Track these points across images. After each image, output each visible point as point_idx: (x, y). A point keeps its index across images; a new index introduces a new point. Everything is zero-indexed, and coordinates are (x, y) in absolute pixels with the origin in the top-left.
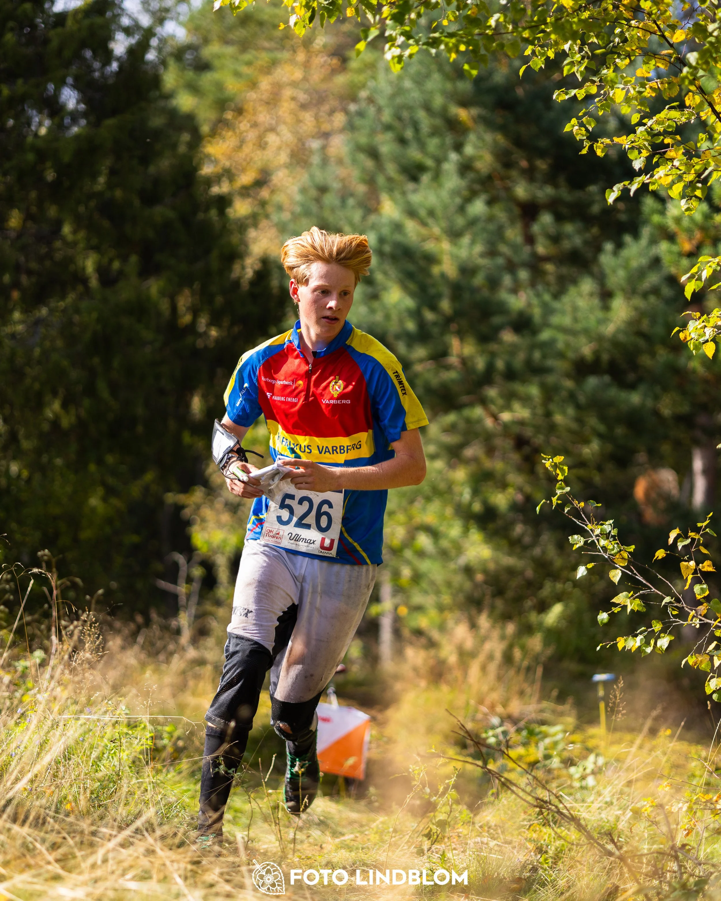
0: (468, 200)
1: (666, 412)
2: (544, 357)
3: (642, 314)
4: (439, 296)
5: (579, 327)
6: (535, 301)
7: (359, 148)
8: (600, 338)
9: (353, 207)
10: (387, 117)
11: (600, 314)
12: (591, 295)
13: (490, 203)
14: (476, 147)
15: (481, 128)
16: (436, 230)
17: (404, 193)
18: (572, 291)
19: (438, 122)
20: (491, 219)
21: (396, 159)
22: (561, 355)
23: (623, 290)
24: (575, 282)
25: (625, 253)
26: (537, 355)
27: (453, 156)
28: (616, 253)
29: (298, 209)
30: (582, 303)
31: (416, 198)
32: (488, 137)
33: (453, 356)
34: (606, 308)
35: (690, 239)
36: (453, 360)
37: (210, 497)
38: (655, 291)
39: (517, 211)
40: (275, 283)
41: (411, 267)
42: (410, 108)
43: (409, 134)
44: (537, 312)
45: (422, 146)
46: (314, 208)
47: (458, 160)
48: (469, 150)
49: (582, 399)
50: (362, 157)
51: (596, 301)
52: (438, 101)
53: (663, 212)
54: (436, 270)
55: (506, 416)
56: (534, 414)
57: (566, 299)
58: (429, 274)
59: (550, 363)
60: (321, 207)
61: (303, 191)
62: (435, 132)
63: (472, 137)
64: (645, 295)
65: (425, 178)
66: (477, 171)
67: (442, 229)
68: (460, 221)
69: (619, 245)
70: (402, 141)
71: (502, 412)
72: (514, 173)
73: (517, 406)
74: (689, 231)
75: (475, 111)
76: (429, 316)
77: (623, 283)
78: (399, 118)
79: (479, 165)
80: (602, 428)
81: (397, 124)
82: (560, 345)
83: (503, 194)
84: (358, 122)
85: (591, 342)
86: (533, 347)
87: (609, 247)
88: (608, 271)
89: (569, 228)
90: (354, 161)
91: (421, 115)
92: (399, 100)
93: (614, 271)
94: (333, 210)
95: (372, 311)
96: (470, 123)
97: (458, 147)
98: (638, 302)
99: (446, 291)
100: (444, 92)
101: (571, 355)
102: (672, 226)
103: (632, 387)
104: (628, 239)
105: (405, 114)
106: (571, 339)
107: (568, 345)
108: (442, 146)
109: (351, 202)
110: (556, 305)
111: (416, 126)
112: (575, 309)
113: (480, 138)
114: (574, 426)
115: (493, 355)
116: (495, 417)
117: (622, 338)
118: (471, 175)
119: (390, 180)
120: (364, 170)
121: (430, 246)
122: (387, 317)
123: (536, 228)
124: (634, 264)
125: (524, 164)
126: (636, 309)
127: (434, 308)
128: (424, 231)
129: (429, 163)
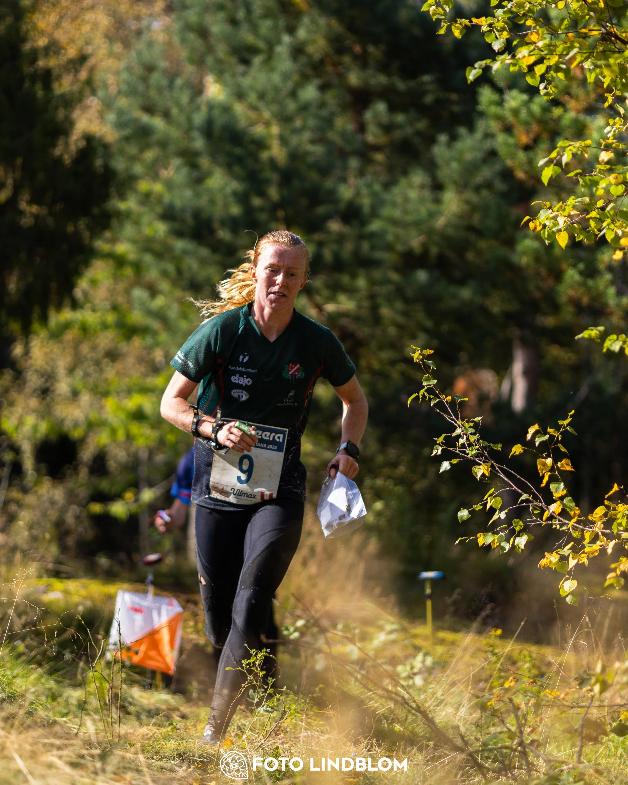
0: (300, 85)
1: (496, 310)
2: (373, 248)
3: (473, 208)
4: (267, 182)
5: (410, 218)
6: (365, 191)
7: (189, 27)
8: (430, 232)
9: (181, 88)
11: (433, 207)
12: (422, 187)
13: (323, 88)
14: (309, 32)
15: (315, 12)
16: (267, 115)
17: (234, 75)
18: (403, 182)
19: (272, 3)
20: (322, 105)
21: (227, 40)
22: (390, 247)
23: (455, 183)
24: (405, 173)
25: (459, 145)
26: (365, 246)
27: (286, 39)
28: (450, 145)
29: (124, 87)
30: (413, 194)
31: (246, 82)
32: (322, 21)
34: (438, 201)
35: (528, 132)
37: (18, 381)
38: (488, 185)
39: (348, 98)
40: (99, 162)
41: (238, 151)
43: (241, 14)
44: (366, 202)
45: (254, 27)
46: (141, 88)
47: (291, 43)
48: (302, 33)
49: (410, 293)
50: (192, 36)
51: (427, 194)
53: (500, 103)
54: (265, 155)
55: (330, 307)
56: (360, 307)
57: (396, 191)
58: (257, 160)
59: (379, 255)
60: (148, 87)
61: (130, 69)
62: (268, 14)
63: (306, 20)
64: (477, 189)
65: (257, 60)
66: (310, 56)
67: (272, 114)
68: (291, 106)
69: (454, 138)
70: (234, 22)
71: (327, 303)
72: (347, 59)
73: (342, 298)
74: (526, 124)
76: (257, 202)
77: (456, 176)
79: (311, 49)
80: (429, 323)
81: (229, 4)
82: (390, 238)
83: (335, 80)
85: (420, 235)
86: (361, 237)
87: (443, 138)
88: (440, 162)
89: (400, 118)
90: (183, 40)
93: (448, 163)
94: (160, 90)
95: (197, 195)
96: (304, 6)
97: (291, 30)
98: (470, 195)
99: (275, 177)
101: (400, 247)
102: (510, 118)
103: (462, 282)
104: (462, 131)
106: (400, 231)
107: (397, 237)
108: (275, 28)
109: (179, 82)
110: (387, 196)
111: (248, 7)
112: (406, 200)
113: (313, 21)
114: (401, 319)
115: (320, 244)
116: (319, 308)
117: (450, 231)
118: (303, 59)
119: (219, 61)
120: (193, 50)
121: (258, 130)
122: (212, 202)
123: (368, 115)
124: (469, 157)
125: (358, 49)
126: (467, 202)
127: (262, 194)
128: (252, 115)
129: (261, 45)
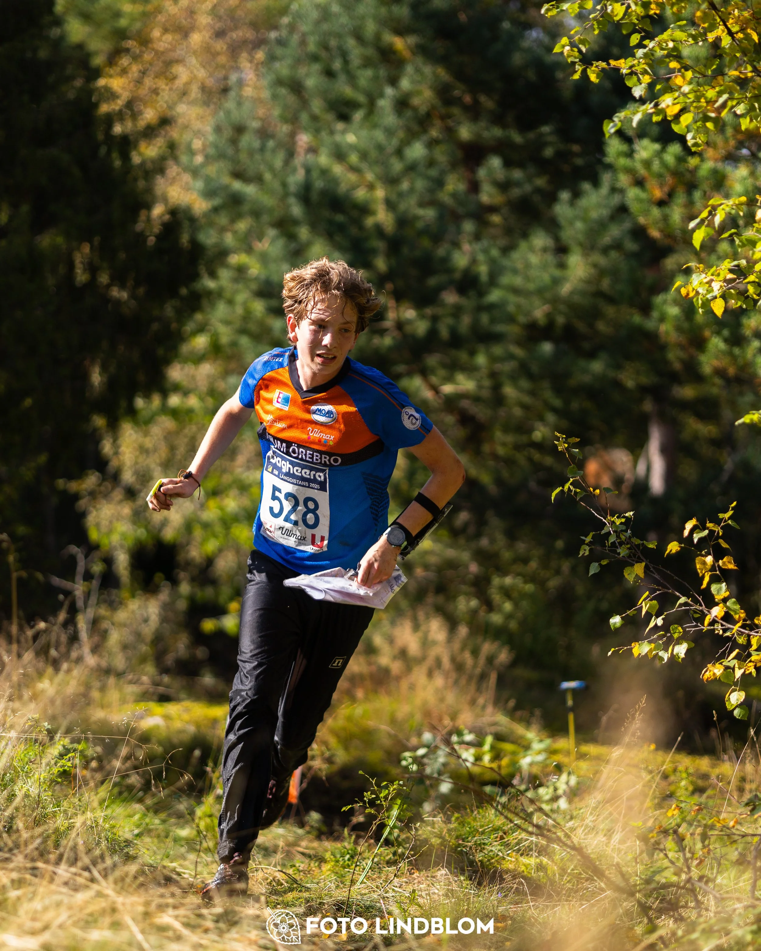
0: (406, 142)
1: (630, 384)
2: (493, 321)
3: (602, 272)
4: (374, 252)
5: (531, 286)
6: (481, 257)
7: (279, 82)
8: (555, 301)
9: (274, 151)
10: (312, 47)
11: (557, 273)
12: (545, 250)
13: (431, 144)
14: (413, 82)
15: (419, 60)
16: (370, 176)
17: (332, 134)
18: (523, 245)
19: (370, 52)
20: (431, 163)
21: (324, 94)
22: (511, 319)
23: (581, 245)
24: (525, 235)
25: (583, 202)
26: (485, 319)
27: (389, 91)
28: (572, 203)
29: (211, 151)
30: (534, 259)
31: (346, 139)
32: (428, 70)
33: (388, 320)
34: (562, 266)
35: (661, 186)
36: (389, 323)
38: (617, 246)
39: (459, 154)
40: (185, 238)
41: (340, 218)
42: (339, 36)
43: (337, 65)
44: (483, 269)
45: (352, 79)
46: (230, 151)
47: (394, 96)
48: (405, 84)
49: (535, 368)
50: (283, 91)
51: (550, 258)
52: (370, 28)
53: (630, 154)
54: (370, 221)
55: (448, 389)
56: (480, 387)
57: (516, 255)
58: (361, 228)
59: (500, 328)
60: (237, 151)
61: (218, 129)
62: (367, 63)
63: (409, 69)
64: (605, 251)
65: (358, 116)
66: (415, 109)
67: (376, 175)
68: (397, 166)
69: (577, 194)
70: (329, 74)
71: (444, 384)
72: (456, 111)
73: (460, 377)
74: (659, 176)
75: (412, 40)
77: (581, 237)
78: (326, 48)
79: (416, 101)
80: (557, 403)
81: (324, 54)
82: (511, 308)
83: (444, 135)
84: (279, 51)
85: (544, 304)
86: (480, 309)
87: (565, 195)
88: (563, 222)
89: (517, 174)
90: (275, 96)
91: (351, 43)
92: (325, 27)
93: (571, 223)
94: (251, 153)
96: (406, 54)
97: (393, 81)
98: (597, 258)
99: (380, 245)
100: (375, 18)
101: (522, 319)
102: (642, 171)
103: (592, 355)
104: (586, 186)
105: (333, 43)
106: (522, 300)
107: (518, 307)
108: (376, 79)
109: (271, 144)
110: (505, 262)
111: (344, 55)
112: (528, 265)
113: (418, 70)
114: (527, 399)
115: (435, 319)
116: (435, 389)
117: (577, 299)
118: (409, 113)
119: (314, 118)
120: (285, 107)
121: (361, 194)
123: (482, 173)
124: (594, 215)
125: (468, 99)
126: (595, 266)
127: (367, 264)
128: (352, 177)
129: (361, 98)
